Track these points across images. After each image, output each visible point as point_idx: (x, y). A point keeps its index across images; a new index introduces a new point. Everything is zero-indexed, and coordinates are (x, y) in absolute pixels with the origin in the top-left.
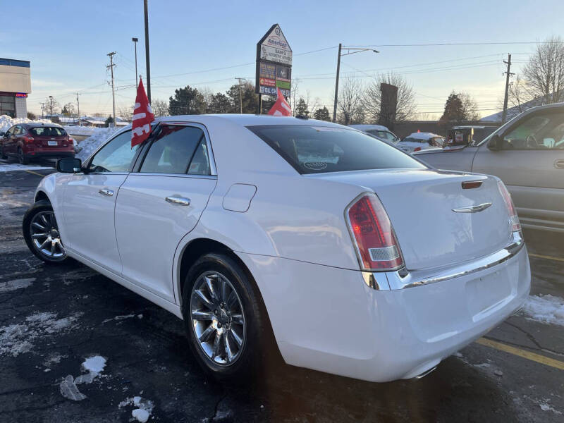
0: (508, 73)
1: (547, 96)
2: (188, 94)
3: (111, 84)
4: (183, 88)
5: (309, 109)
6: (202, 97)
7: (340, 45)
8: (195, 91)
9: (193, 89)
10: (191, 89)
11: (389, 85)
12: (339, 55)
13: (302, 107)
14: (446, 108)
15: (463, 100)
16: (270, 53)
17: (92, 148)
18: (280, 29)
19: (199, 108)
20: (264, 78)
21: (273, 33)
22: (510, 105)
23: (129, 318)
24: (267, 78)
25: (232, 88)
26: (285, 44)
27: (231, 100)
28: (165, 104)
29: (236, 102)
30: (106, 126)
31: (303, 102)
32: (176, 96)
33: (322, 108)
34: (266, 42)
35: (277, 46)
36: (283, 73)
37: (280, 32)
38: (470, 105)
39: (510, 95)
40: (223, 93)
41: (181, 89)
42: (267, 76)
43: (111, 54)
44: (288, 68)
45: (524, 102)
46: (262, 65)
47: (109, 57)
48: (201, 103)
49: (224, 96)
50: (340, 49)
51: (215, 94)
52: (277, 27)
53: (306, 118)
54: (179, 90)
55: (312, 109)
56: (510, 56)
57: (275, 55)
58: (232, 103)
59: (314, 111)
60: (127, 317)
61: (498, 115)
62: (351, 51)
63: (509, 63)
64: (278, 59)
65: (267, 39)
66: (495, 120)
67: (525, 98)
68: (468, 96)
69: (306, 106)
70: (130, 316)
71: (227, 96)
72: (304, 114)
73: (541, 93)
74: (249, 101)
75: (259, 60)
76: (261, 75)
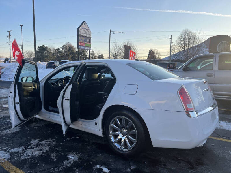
0: (171, 42)
1: (184, 51)
2: (44, 48)
3: (9, 44)
4: (41, 46)
5: (96, 55)
6: (50, 49)
7: (110, 30)
8: (47, 48)
9: (46, 46)
10: (45, 46)
11: (128, 46)
12: (110, 34)
13: (93, 54)
14: (149, 55)
15: (155, 52)
16: (82, 32)
17: (8, 72)
18: (86, 23)
19: (49, 54)
20: (80, 42)
21: (83, 25)
22: (172, 54)
23: (73, 139)
24: (81, 43)
25: (63, 46)
26: (88, 29)
27: (63, 51)
28: (33, 52)
29: (65, 52)
30: (5, 62)
31: (93, 52)
32: (38, 49)
33: (101, 55)
34: (80, 28)
35: (85, 30)
36: (88, 41)
37: (86, 25)
38: (158, 53)
39: (172, 51)
40: (59, 48)
41: (40, 46)
42: (82, 42)
43: (9, 31)
44: (90, 39)
45: (177, 52)
46: (79, 37)
47: (8, 32)
48: (49, 52)
49: (60, 49)
50: (110, 32)
51: (56, 49)
52: (85, 22)
53: (95, 58)
54: (39, 46)
55: (97, 55)
56: (171, 36)
57: (84, 33)
58: (63, 52)
59: (97, 56)
60: (72, 138)
61: (168, 57)
62: (114, 33)
63: (171, 39)
64: (86, 35)
65: (81, 27)
66: (167, 59)
67: (177, 51)
68: (157, 50)
69: (94, 54)
70: (73, 138)
71: (61, 49)
72: (94, 57)
73: (182, 50)
74: (70, 51)
75: (78, 35)
76: (79, 41)
